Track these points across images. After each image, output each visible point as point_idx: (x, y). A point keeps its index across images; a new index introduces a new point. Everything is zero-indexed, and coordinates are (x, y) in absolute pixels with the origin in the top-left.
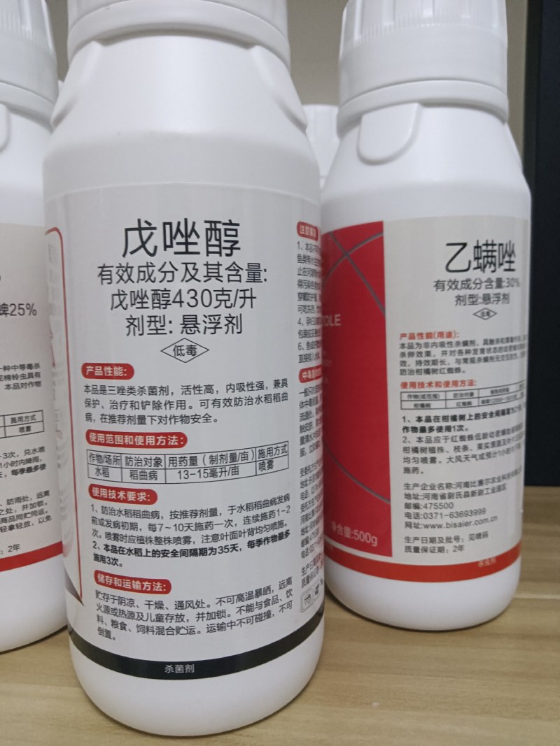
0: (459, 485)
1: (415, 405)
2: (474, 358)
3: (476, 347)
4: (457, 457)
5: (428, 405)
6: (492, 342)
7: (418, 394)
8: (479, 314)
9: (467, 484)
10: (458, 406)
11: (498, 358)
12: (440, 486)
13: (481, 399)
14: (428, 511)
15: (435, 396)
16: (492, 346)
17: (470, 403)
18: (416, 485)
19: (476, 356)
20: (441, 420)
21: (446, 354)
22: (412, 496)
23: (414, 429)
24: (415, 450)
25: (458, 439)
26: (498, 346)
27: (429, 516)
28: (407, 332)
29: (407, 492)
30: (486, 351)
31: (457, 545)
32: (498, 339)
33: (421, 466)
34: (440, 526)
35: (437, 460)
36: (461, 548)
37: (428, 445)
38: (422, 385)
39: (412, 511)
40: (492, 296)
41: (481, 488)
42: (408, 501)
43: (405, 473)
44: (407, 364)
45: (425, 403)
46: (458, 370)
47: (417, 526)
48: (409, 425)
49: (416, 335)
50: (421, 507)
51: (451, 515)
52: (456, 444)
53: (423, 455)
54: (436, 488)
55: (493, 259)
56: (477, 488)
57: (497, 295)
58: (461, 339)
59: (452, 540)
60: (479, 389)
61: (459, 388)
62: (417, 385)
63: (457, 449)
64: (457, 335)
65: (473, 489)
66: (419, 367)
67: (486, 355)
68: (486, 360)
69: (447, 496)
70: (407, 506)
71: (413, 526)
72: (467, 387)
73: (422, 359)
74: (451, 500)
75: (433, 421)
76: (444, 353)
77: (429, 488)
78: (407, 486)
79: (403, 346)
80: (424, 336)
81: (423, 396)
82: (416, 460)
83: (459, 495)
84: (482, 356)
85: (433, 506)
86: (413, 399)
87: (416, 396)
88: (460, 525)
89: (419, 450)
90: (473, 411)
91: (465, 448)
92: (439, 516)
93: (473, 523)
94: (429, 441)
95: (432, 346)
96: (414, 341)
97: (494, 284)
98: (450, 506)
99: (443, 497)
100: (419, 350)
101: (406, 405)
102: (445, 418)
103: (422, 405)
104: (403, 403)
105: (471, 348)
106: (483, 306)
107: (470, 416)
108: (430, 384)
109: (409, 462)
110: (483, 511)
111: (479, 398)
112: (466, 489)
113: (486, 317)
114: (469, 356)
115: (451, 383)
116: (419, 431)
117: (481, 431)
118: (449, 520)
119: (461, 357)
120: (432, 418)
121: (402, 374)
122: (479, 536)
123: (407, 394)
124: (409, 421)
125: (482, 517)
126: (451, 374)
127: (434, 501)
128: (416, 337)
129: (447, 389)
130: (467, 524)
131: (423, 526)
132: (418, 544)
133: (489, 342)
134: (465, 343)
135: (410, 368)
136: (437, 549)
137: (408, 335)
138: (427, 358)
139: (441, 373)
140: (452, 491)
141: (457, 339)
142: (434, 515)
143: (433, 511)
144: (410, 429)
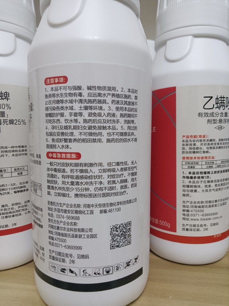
0: (206, 202)
1: (188, 167)
2: (215, 147)
3: (215, 142)
4: (206, 190)
5: (194, 167)
6: (222, 140)
7: (189, 162)
8: (217, 128)
9: (210, 202)
10: (207, 168)
11: (225, 147)
12: (198, 202)
13: (217, 165)
14: (193, 213)
15: (197, 163)
16: (223, 142)
17: (212, 166)
18: (188, 202)
19: (215, 146)
20: (199, 174)
21: (202, 145)
22: (186, 207)
23: (188, 177)
24: (188, 186)
25: (207, 182)
26: (225, 142)
27: (193, 215)
28: (186, 135)
29: (184, 204)
30: (220, 144)
31: (205, 228)
32: (225, 139)
33: (190, 193)
34: (198, 220)
35: (197, 191)
36: (207, 229)
37: (194, 184)
38: (191, 158)
39: (186, 213)
40: (223, 120)
41: (216, 203)
42: (184, 209)
43: (183, 196)
44: (185, 149)
45: (193, 166)
46: (207, 152)
47: (188, 219)
48: (185, 176)
49: (189, 136)
50: (190, 211)
51: (203, 215)
52: (206, 184)
53: (191, 189)
54: (197, 203)
55: (224, 104)
56: (215, 204)
57: (225, 120)
58: (209, 139)
59: (203, 226)
60: (216, 160)
61: (208, 160)
62: (189, 158)
63: (206, 186)
64: (207, 137)
65: (213, 204)
66: (190, 150)
67: (220, 145)
68: (220, 148)
69: (201, 207)
70: (184, 211)
71: (186, 219)
72: (211, 160)
73: (192, 147)
74: (203, 209)
75: (196, 174)
76: (202, 144)
77: (193, 203)
78: (184, 202)
79: (183, 141)
80: (193, 137)
81: (192, 163)
82: (188, 191)
83: (206, 206)
84: (218, 146)
85: (195, 211)
86: (187, 164)
87: (189, 163)
88: (207, 219)
89: (190, 186)
90: (213, 170)
91: (210, 186)
92: (197, 215)
93: (212, 219)
94: (194, 182)
95: (196, 141)
96: (189, 139)
97: (224, 115)
98: (202, 211)
99: (199, 207)
100: (191, 143)
101: (184, 167)
102: (201, 173)
103: (191, 167)
104: (183, 165)
105: (213, 142)
106: (219, 124)
107: (212, 172)
108: (195, 158)
109: (185, 191)
110: (216, 214)
111: (216, 164)
112: (210, 204)
113: (220, 129)
114: (212, 146)
115: (204, 158)
116: (190, 178)
117: (217, 179)
118: (202, 217)
119: (209, 146)
120: (196, 173)
121: (183, 153)
122: (214, 224)
123: (185, 162)
124: (185, 174)
125: (216, 216)
126: (204, 154)
127: (195, 209)
128: (190, 137)
129: (202, 160)
130: (209, 219)
131: (190, 220)
132: (188, 227)
133: (221, 140)
134: (211, 140)
135: (186, 151)
136: (196, 229)
137: (186, 136)
138: (194, 147)
139: (200, 153)
140: (203, 204)
141: (207, 139)
142: (195, 215)
143: (195, 213)
144: (186, 177)
